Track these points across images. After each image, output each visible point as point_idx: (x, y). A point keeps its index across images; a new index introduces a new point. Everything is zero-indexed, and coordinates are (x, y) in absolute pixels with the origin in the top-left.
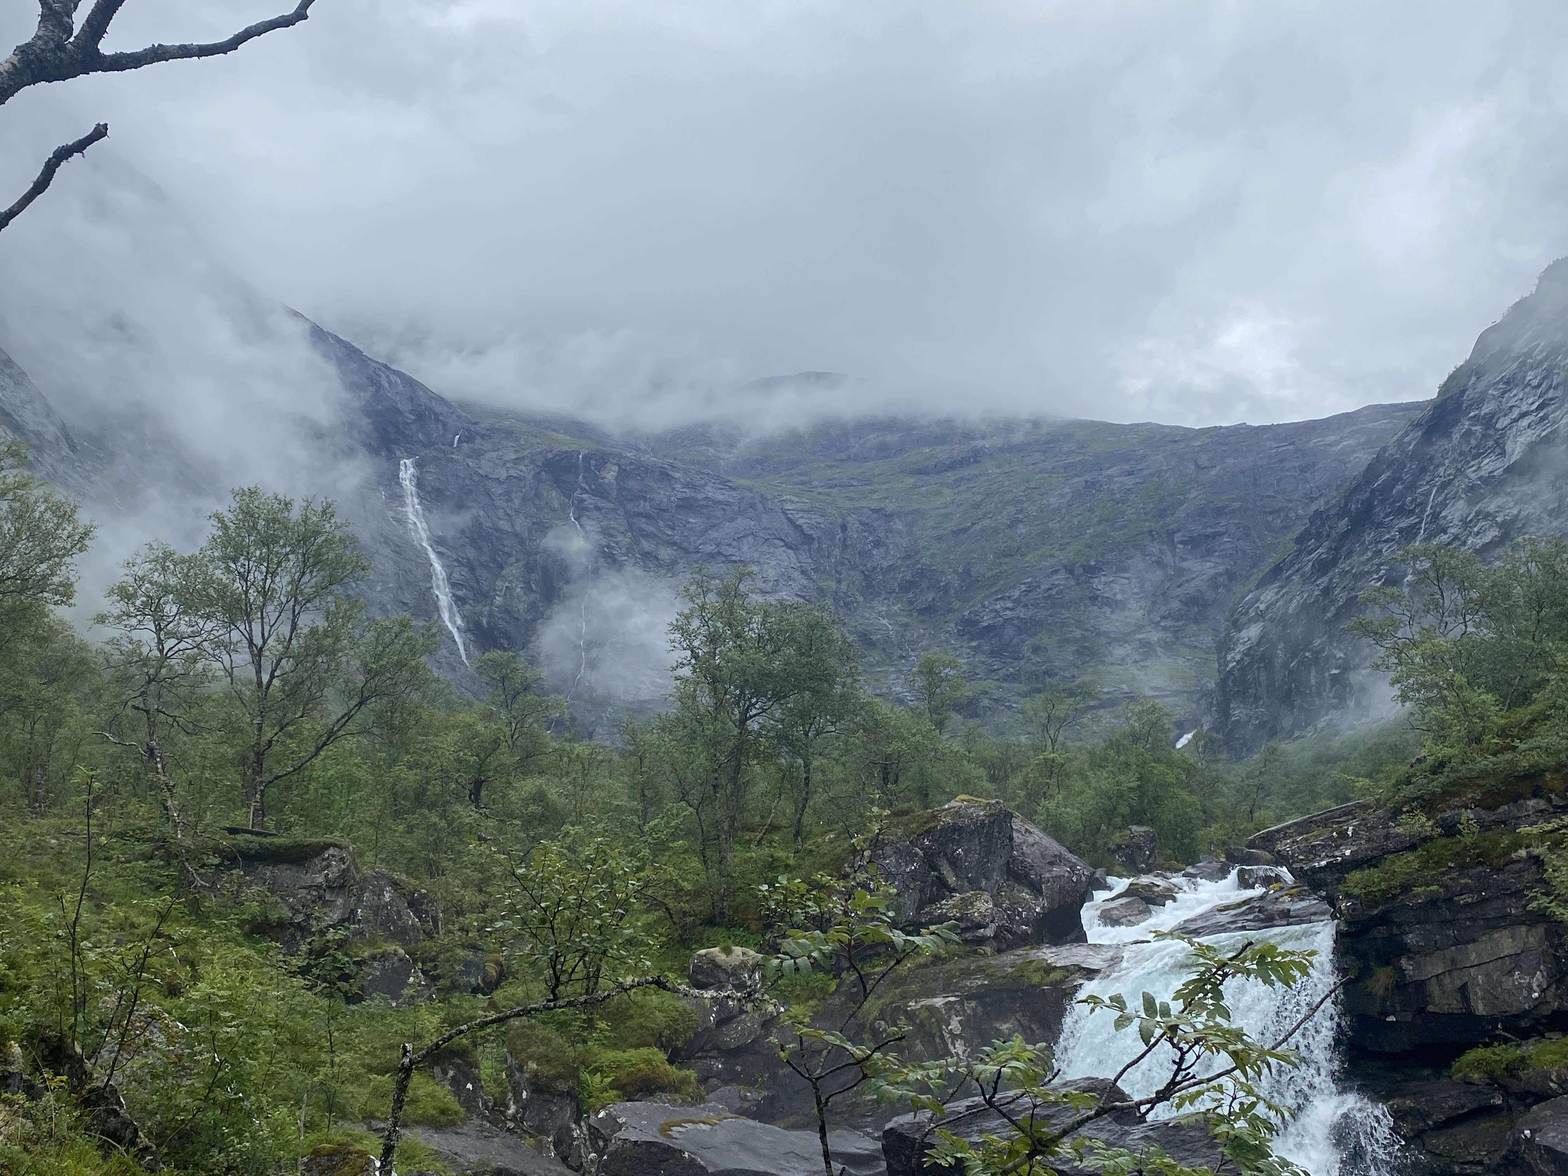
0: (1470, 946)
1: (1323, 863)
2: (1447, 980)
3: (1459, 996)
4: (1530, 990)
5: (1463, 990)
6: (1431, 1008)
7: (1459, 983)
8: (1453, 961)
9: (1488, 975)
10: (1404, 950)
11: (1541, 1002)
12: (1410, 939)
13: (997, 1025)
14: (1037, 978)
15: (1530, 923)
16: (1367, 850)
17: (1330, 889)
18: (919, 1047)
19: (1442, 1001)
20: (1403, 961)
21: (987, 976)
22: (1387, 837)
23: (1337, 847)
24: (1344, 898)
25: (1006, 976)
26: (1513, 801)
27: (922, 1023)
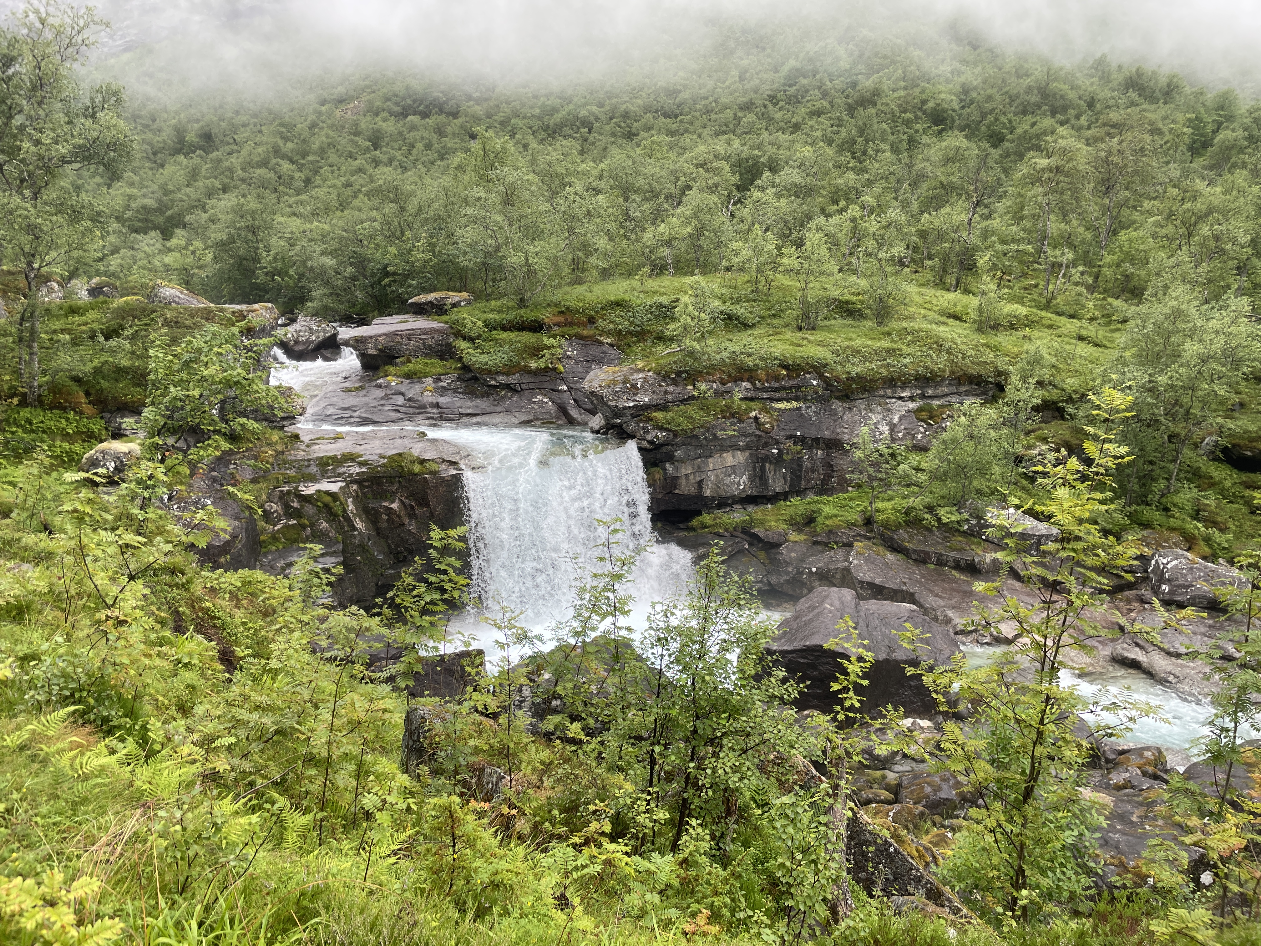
0: (710, 460)
1: (632, 404)
2: (692, 477)
3: (696, 486)
4: (739, 484)
5: (700, 483)
6: (677, 491)
7: (698, 479)
8: (699, 467)
9: (717, 476)
10: (670, 458)
11: (743, 490)
12: (678, 454)
13: (386, 504)
14: (417, 468)
15: (742, 449)
16: (657, 399)
17: (625, 419)
18: (324, 525)
19: (686, 488)
20: (668, 465)
21: (361, 464)
22: (666, 392)
23: (635, 394)
24: (654, 429)
25: (384, 465)
26: (735, 381)
27: (326, 505)
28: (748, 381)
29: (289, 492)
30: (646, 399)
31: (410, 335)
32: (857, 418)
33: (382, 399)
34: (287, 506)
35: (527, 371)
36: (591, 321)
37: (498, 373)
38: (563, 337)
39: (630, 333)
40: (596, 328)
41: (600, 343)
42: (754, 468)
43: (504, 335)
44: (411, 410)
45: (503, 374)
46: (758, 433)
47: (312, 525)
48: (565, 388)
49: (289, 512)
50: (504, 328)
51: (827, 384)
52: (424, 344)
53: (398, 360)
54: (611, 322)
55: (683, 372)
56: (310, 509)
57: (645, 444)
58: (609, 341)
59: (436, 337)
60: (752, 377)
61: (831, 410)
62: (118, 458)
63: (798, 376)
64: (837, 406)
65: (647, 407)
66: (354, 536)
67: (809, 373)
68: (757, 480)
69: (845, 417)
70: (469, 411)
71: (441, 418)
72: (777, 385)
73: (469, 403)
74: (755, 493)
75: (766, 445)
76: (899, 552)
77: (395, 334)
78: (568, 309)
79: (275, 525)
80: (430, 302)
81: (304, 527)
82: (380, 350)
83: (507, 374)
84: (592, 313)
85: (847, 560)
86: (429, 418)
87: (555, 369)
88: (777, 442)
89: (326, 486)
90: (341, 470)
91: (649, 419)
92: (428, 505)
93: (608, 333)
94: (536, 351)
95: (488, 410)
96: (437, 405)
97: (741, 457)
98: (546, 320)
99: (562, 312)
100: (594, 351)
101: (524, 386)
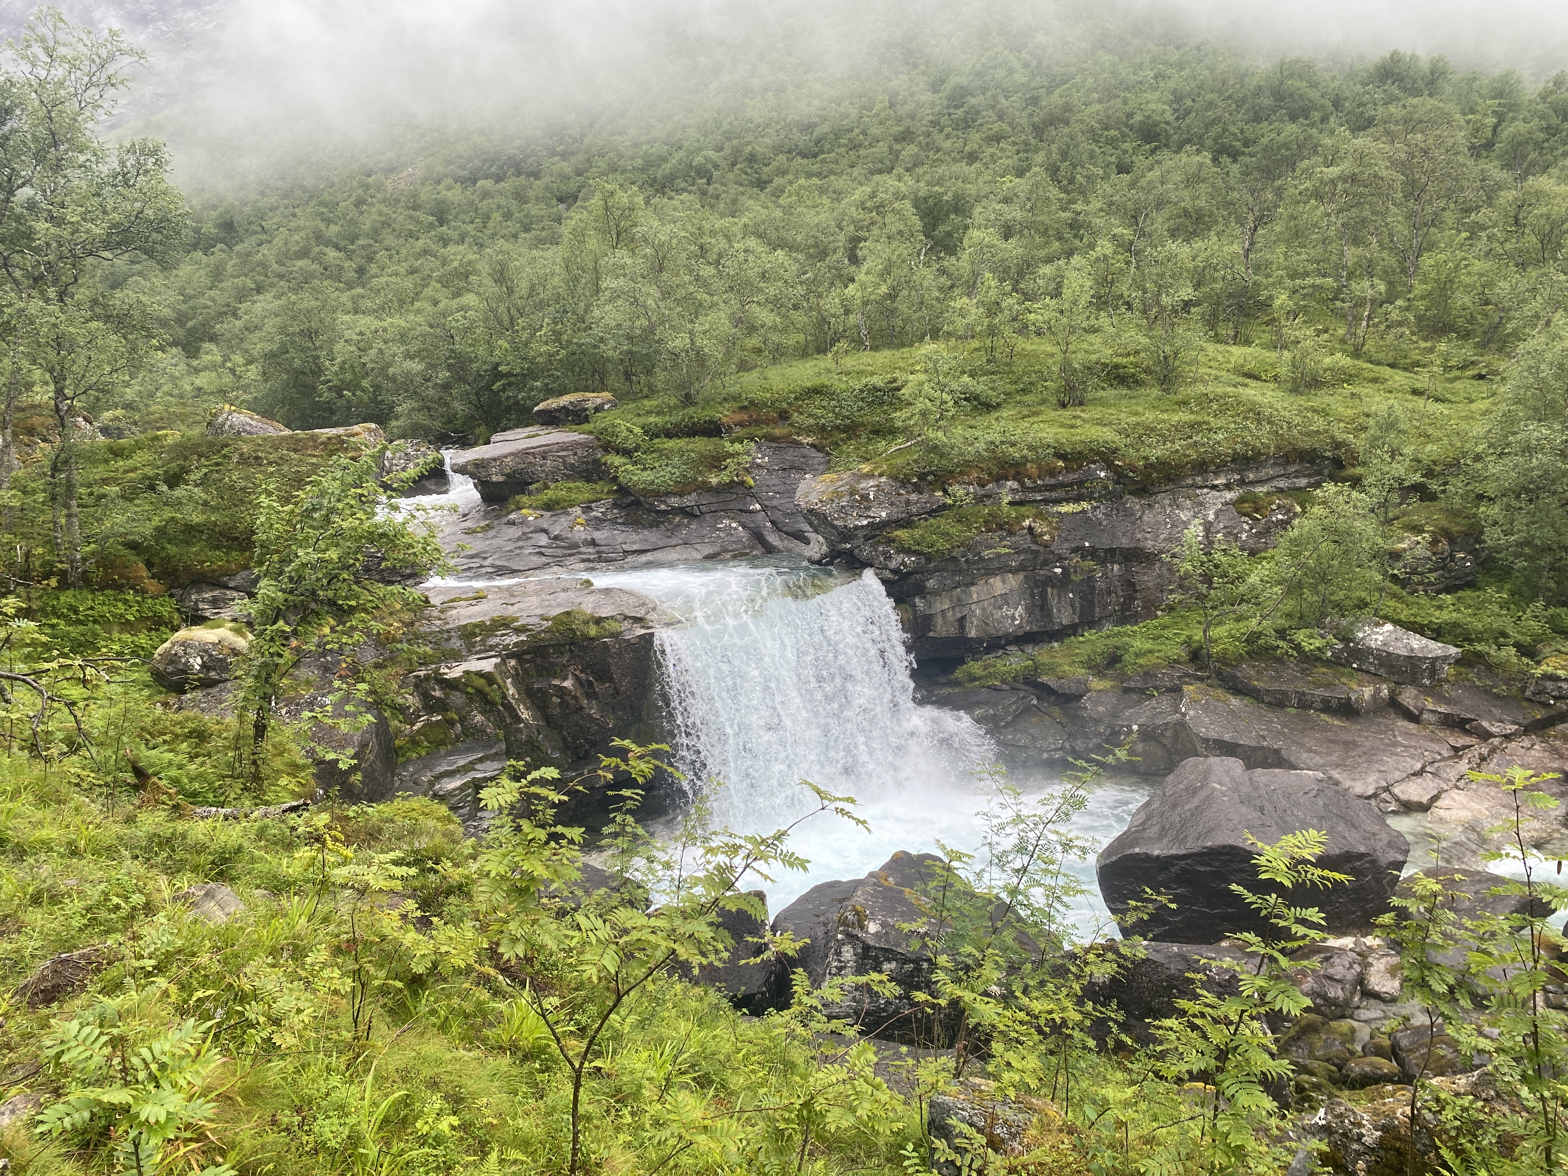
0: (973, 589)
1: (865, 522)
2: (950, 614)
3: (956, 625)
4: (1013, 618)
5: (962, 621)
6: (931, 634)
7: (959, 615)
8: (959, 599)
9: (984, 609)
10: (921, 590)
11: (1020, 626)
12: (931, 583)
13: (556, 682)
14: (593, 631)
15: (1014, 571)
16: (898, 513)
17: (856, 542)
18: (479, 718)
19: (943, 629)
20: (917, 600)
21: (518, 631)
22: (908, 503)
23: (868, 508)
24: (898, 552)
25: (548, 631)
26: (997, 481)
27: (479, 691)
28: (1014, 479)
29: (427, 678)
30: (884, 514)
31: (545, 452)
32: (1160, 518)
33: (519, 539)
34: (426, 696)
35: (706, 488)
36: (784, 416)
37: (668, 494)
38: (752, 439)
39: (837, 428)
40: (791, 425)
41: (799, 444)
42: (1032, 595)
43: (670, 444)
44: (560, 552)
45: (675, 494)
46: (1034, 547)
47: (462, 720)
48: (758, 507)
49: (430, 705)
50: (669, 435)
51: (1119, 475)
52: (564, 463)
53: (532, 487)
54: (810, 415)
55: (928, 474)
56: (457, 698)
57: (888, 574)
58: (810, 440)
59: (579, 452)
60: (1018, 473)
61: (1126, 509)
62: (206, 651)
63: (1080, 467)
64: (1133, 503)
65: (885, 524)
66: (520, 730)
67: (1094, 462)
68: (1037, 611)
69: (1145, 518)
70: (635, 547)
71: (600, 559)
72: (1053, 481)
73: (635, 537)
74: (1035, 629)
75: (1046, 563)
76: (1246, 695)
77: (525, 453)
78: (752, 402)
79: (413, 725)
80: (564, 407)
81: (451, 723)
82: (508, 475)
83: (681, 495)
84: (785, 405)
85: (1177, 710)
86: (583, 561)
87: (742, 483)
88: (1060, 558)
89: (475, 665)
90: (493, 641)
91: (890, 541)
92: (611, 679)
93: (808, 431)
94: (716, 462)
95: (661, 544)
96: (593, 543)
97: (1013, 581)
98: (725, 420)
99: (745, 408)
100: (790, 455)
101: (704, 509)
